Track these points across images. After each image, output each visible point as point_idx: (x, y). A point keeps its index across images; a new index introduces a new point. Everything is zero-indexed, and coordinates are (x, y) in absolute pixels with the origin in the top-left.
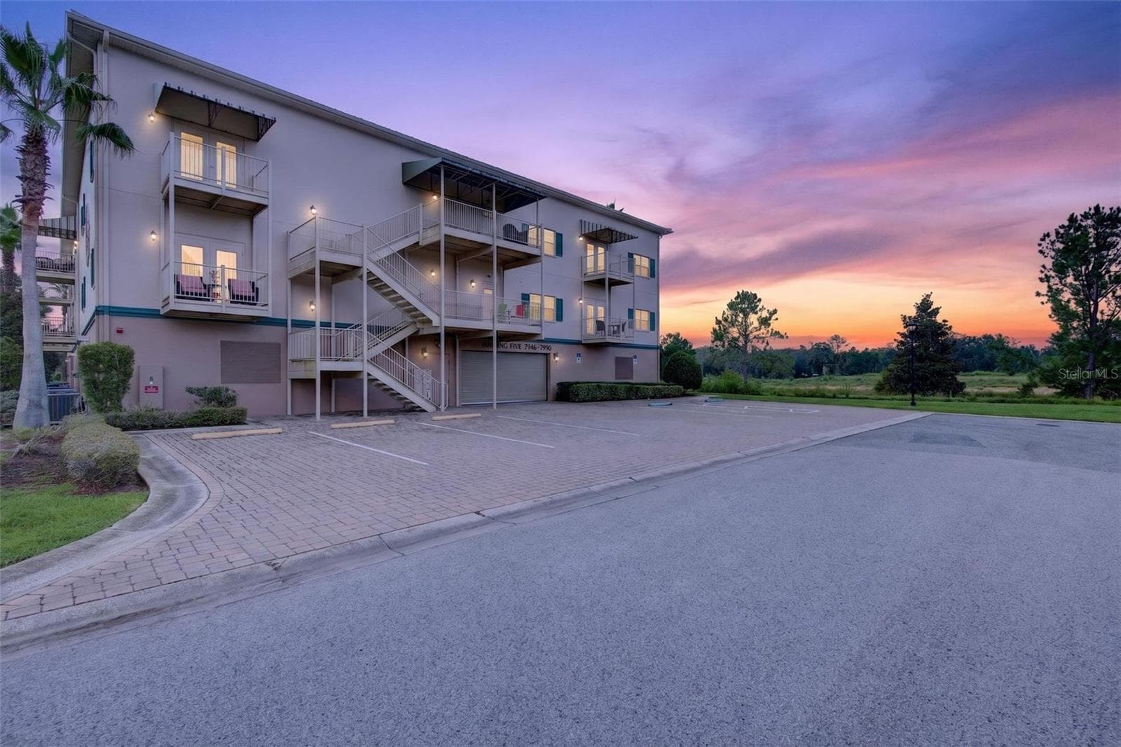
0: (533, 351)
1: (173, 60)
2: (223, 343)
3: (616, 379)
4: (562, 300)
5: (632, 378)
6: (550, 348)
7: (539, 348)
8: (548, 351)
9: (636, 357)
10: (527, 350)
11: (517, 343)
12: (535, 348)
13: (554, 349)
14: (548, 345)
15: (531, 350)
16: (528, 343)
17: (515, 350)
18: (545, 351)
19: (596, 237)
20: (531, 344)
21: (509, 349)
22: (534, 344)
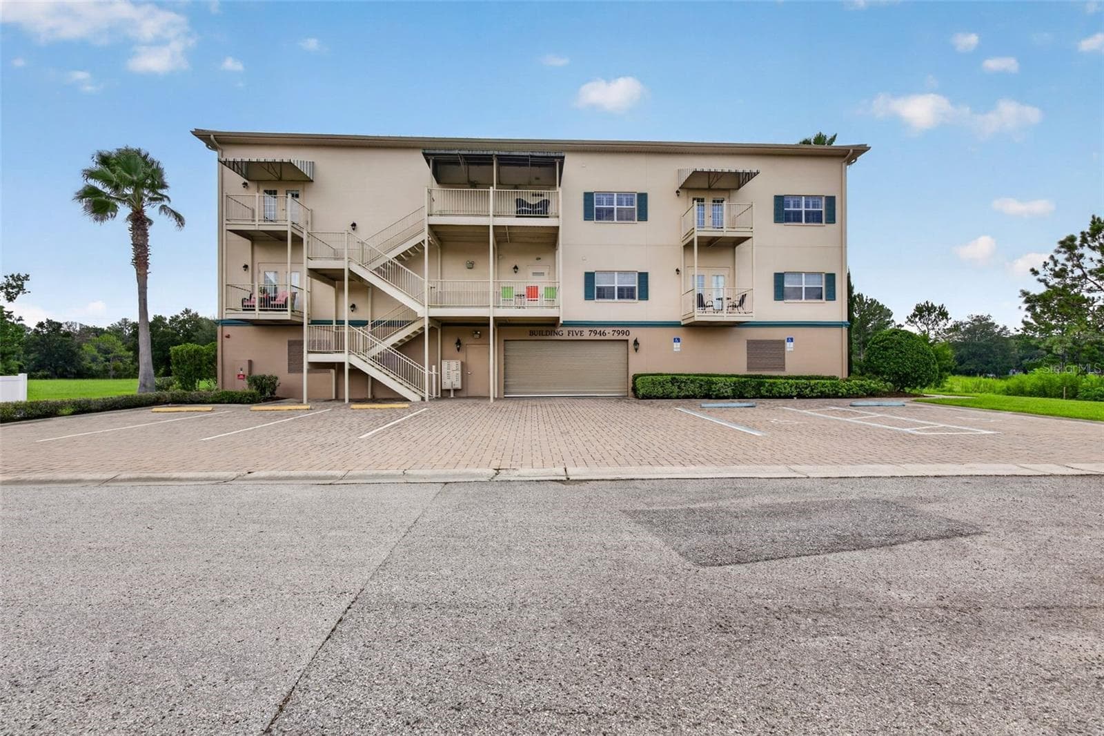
0: (602, 338)
1: (246, 139)
2: (290, 342)
3: (749, 368)
4: (646, 274)
5: (783, 368)
6: (628, 333)
7: (610, 333)
8: (625, 337)
9: (792, 340)
10: (593, 337)
11: (577, 329)
12: (604, 334)
13: (634, 333)
14: (625, 329)
15: (598, 337)
16: (593, 329)
17: (575, 337)
18: (620, 337)
19: (706, 186)
20: (598, 330)
21: (565, 337)
22: (602, 329)
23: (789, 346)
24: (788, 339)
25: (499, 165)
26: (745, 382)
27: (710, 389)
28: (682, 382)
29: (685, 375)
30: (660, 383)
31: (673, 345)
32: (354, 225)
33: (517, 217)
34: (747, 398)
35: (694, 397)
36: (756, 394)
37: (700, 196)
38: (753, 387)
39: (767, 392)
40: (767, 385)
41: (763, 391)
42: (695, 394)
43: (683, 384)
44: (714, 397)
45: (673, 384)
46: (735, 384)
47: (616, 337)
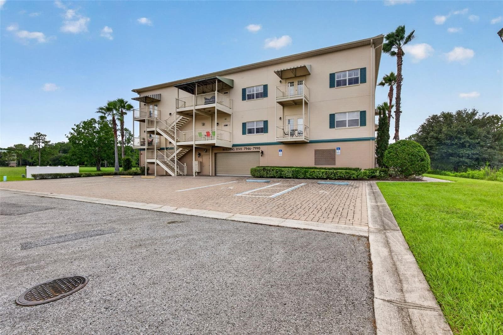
3: (315, 164)
4: (267, 121)
5: (334, 164)
6: (259, 148)
7: (252, 149)
8: (258, 150)
9: (339, 149)
10: (246, 151)
11: (240, 147)
12: (250, 149)
13: (262, 148)
14: (258, 146)
15: (248, 151)
16: (246, 147)
17: (239, 151)
18: (256, 150)
19: (294, 76)
20: (248, 147)
21: (235, 151)
22: (249, 147)
23: (338, 152)
24: (337, 148)
25: (198, 86)
26: (298, 170)
27: (281, 174)
28: (268, 170)
29: (270, 167)
30: (258, 170)
31: (279, 153)
32: (170, 114)
33: (205, 104)
34: (299, 178)
35: (274, 177)
36: (304, 177)
37: (292, 81)
38: (303, 173)
39: (310, 176)
40: (309, 172)
41: (308, 175)
42: (275, 176)
43: (268, 171)
44: (284, 177)
45: (264, 171)
46: (293, 171)
47: (255, 150)
